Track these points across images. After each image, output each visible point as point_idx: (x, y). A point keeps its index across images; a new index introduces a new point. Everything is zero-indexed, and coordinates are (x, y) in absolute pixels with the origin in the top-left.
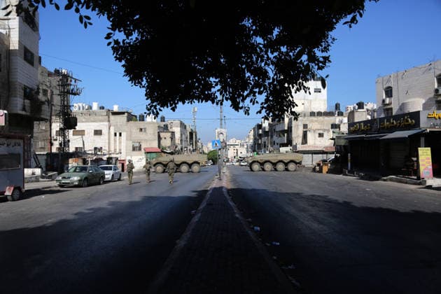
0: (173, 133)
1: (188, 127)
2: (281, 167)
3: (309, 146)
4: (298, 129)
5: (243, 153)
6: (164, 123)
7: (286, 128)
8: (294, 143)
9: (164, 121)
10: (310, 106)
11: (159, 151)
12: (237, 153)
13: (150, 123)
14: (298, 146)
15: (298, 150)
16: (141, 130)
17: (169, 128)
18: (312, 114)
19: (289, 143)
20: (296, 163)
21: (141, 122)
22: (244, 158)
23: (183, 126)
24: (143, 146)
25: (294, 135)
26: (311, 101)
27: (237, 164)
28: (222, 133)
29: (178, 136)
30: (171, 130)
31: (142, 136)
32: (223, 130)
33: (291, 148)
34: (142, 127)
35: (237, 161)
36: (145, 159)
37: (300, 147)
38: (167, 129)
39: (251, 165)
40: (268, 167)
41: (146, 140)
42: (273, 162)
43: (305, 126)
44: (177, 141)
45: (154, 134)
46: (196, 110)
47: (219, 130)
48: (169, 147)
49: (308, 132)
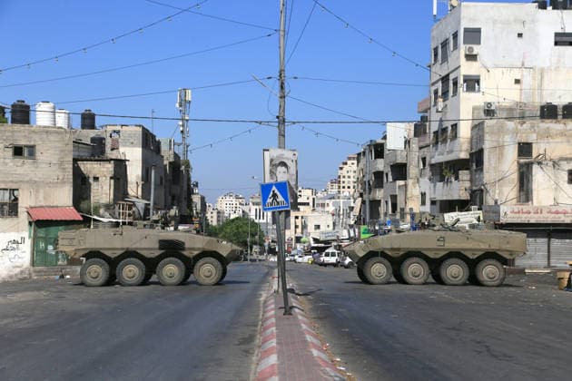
0: (120, 165)
1: (164, 148)
2: (454, 271)
3: (539, 211)
4: (501, 156)
5: (323, 228)
6: (92, 133)
7: (464, 155)
8: (489, 200)
9: (92, 127)
10: (540, 87)
11: (78, 217)
12: (304, 227)
13: (46, 131)
14: (503, 209)
15: (503, 220)
16: (18, 151)
17: (108, 149)
18: (549, 112)
19: (476, 198)
20: (503, 261)
21: (18, 127)
22: (327, 242)
23: (149, 143)
24: (25, 202)
25: (489, 175)
26: (542, 72)
27: (307, 259)
28: (283, 164)
29: (134, 172)
30: (114, 155)
31: (22, 168)
32: (287, 155)
33: (480, 213)
34: (22, 142)
35: (307, 252)
36: (28, 242)
37: (509, 212)
38: (103, 152)
39: (362, 264)
40: (415, 270)
41: (34, 184)
42: (431, 255)
43: (525, 149)
44: (134, 189)
45: (61, 164)
46: (189, 97)
47: (275, 153)
48: (108, 207)
49: (535, 168)
